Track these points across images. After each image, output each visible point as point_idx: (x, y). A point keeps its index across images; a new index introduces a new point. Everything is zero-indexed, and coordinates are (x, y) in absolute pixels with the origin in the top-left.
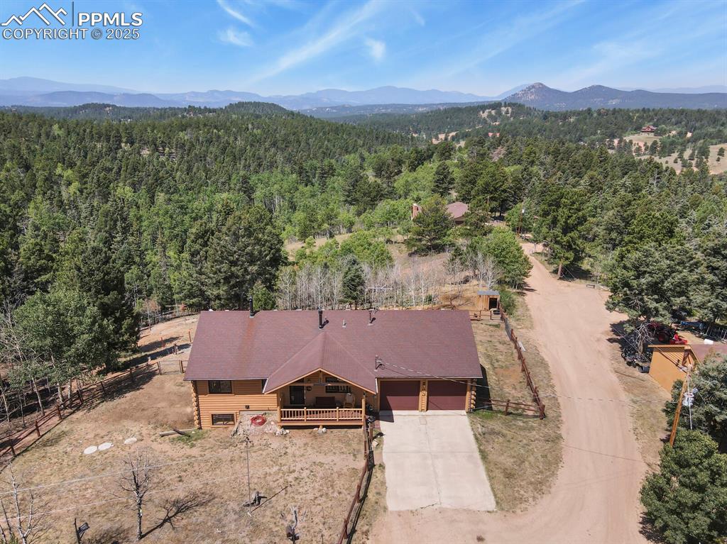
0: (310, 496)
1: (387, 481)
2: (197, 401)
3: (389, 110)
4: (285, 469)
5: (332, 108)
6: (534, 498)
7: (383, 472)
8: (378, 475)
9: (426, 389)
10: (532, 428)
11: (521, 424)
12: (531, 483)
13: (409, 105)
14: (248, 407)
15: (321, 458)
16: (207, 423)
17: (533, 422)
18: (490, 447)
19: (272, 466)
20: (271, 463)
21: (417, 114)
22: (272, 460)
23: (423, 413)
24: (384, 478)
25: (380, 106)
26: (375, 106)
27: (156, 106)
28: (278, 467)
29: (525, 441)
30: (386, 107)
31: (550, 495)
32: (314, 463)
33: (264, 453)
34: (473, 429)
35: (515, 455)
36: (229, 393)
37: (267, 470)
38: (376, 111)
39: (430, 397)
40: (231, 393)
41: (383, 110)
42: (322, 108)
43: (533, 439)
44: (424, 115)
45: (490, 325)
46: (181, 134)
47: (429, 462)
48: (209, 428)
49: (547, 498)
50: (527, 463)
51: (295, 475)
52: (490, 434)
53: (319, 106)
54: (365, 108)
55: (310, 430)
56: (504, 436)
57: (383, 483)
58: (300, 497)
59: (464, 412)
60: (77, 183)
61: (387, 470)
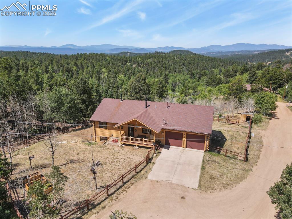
0: (119, 167)
1: (153, 169)
2: (95, 130)
3: (240, 53)
4: (115, 157)
5: (214, 53)
6: (221, 189)
7: (153, 165)
8: (150, 166)
9: (186, 137)
10: (238, 164)
11: (232, 161)
12: (223, 183)
13: (250, 51)
14: (112, 135)
15: (131, 156)
16: (98, 140)
17: (239, 162)
18: (209, 166)
19: (111, 156)
20: (112, 155)
21: (253, 54)
22: (112, 154)
23: (184, 149)
24: (152, 167)
25: (235, 51)
26: (233, 51)
27: (145, 52)
28: (113, 156)
29: (230, 168)
30: (238, 52)
31: (230, 190)
32: (127, 157)
33: (111, 151)
34: (203, 158)
35: (221, 172)
36: (106, 128)
37: (109, 156)
38: (233, 53)
39: (188, 142)
40: (107, 128)
41: (237, 53)
42: (209, 53)
43: (235, 168)
44: (256, 55)
45: (242, 127)
46: (149, 60)
47: (176, 166)
48: (99, 142)
49: (228, 191)
50: (225, 176)
51: (118, 160)
52: (212, 161)
53: (208, 52)
54: (229, 52)
55: (132, 147)
56: (219, 163)
57: (151, 169)
58: (114, 167)
59: (203, 151)
60: (106, 73)
61: (155, 165)
